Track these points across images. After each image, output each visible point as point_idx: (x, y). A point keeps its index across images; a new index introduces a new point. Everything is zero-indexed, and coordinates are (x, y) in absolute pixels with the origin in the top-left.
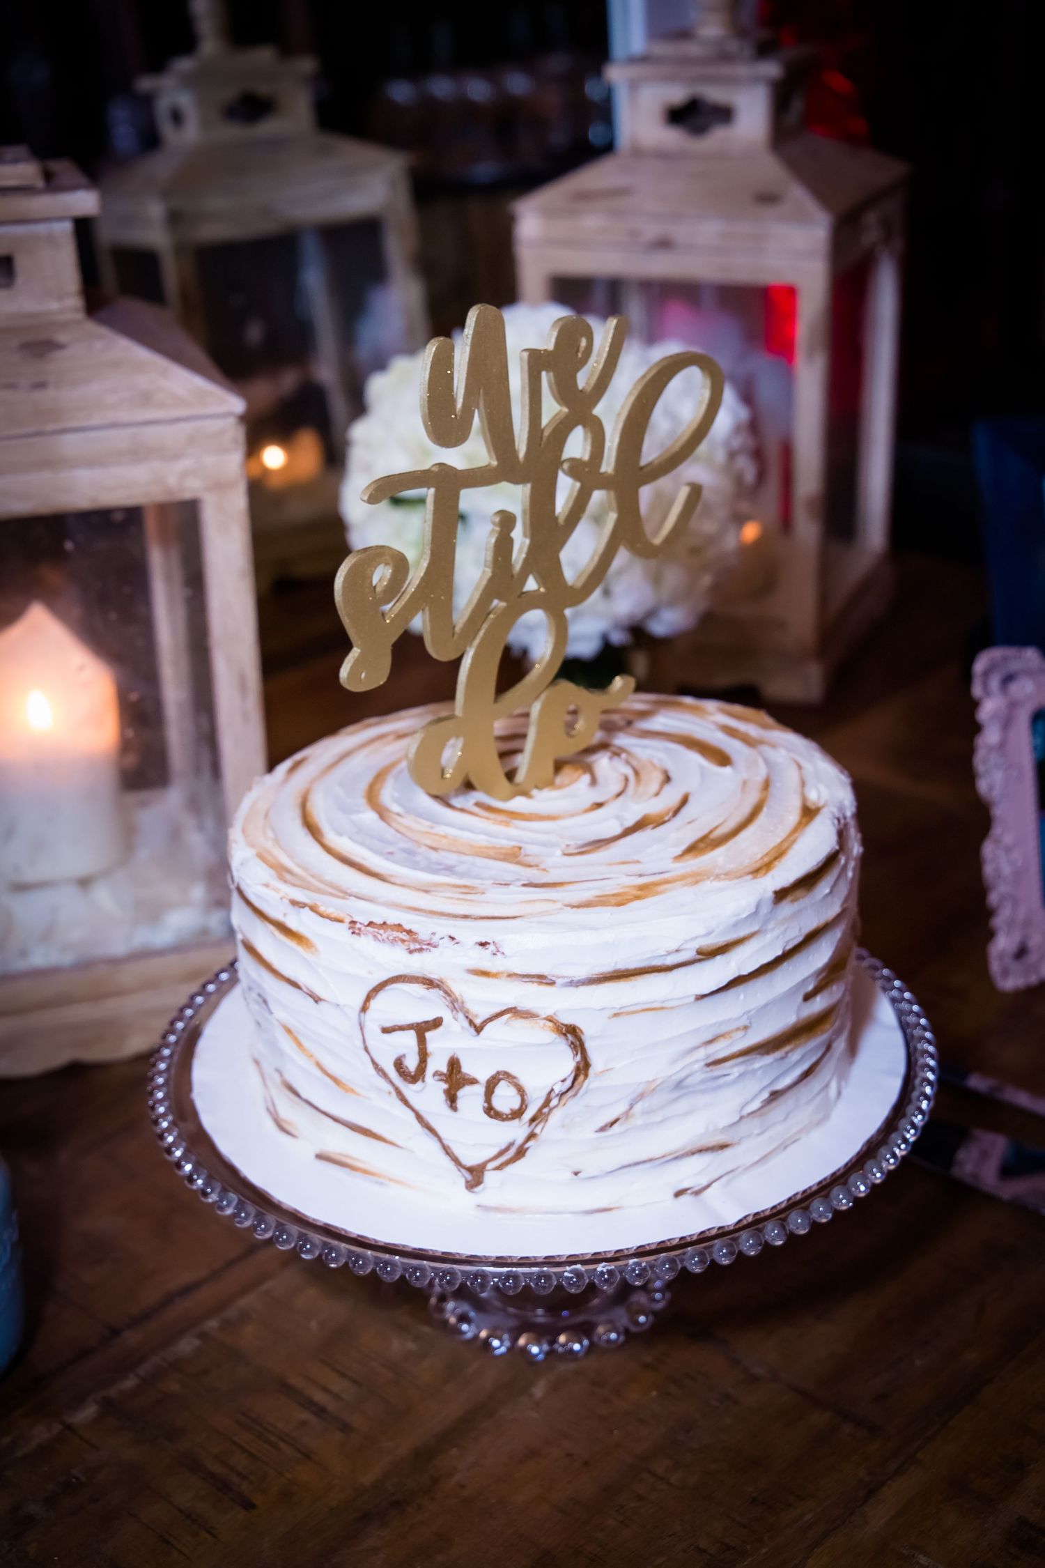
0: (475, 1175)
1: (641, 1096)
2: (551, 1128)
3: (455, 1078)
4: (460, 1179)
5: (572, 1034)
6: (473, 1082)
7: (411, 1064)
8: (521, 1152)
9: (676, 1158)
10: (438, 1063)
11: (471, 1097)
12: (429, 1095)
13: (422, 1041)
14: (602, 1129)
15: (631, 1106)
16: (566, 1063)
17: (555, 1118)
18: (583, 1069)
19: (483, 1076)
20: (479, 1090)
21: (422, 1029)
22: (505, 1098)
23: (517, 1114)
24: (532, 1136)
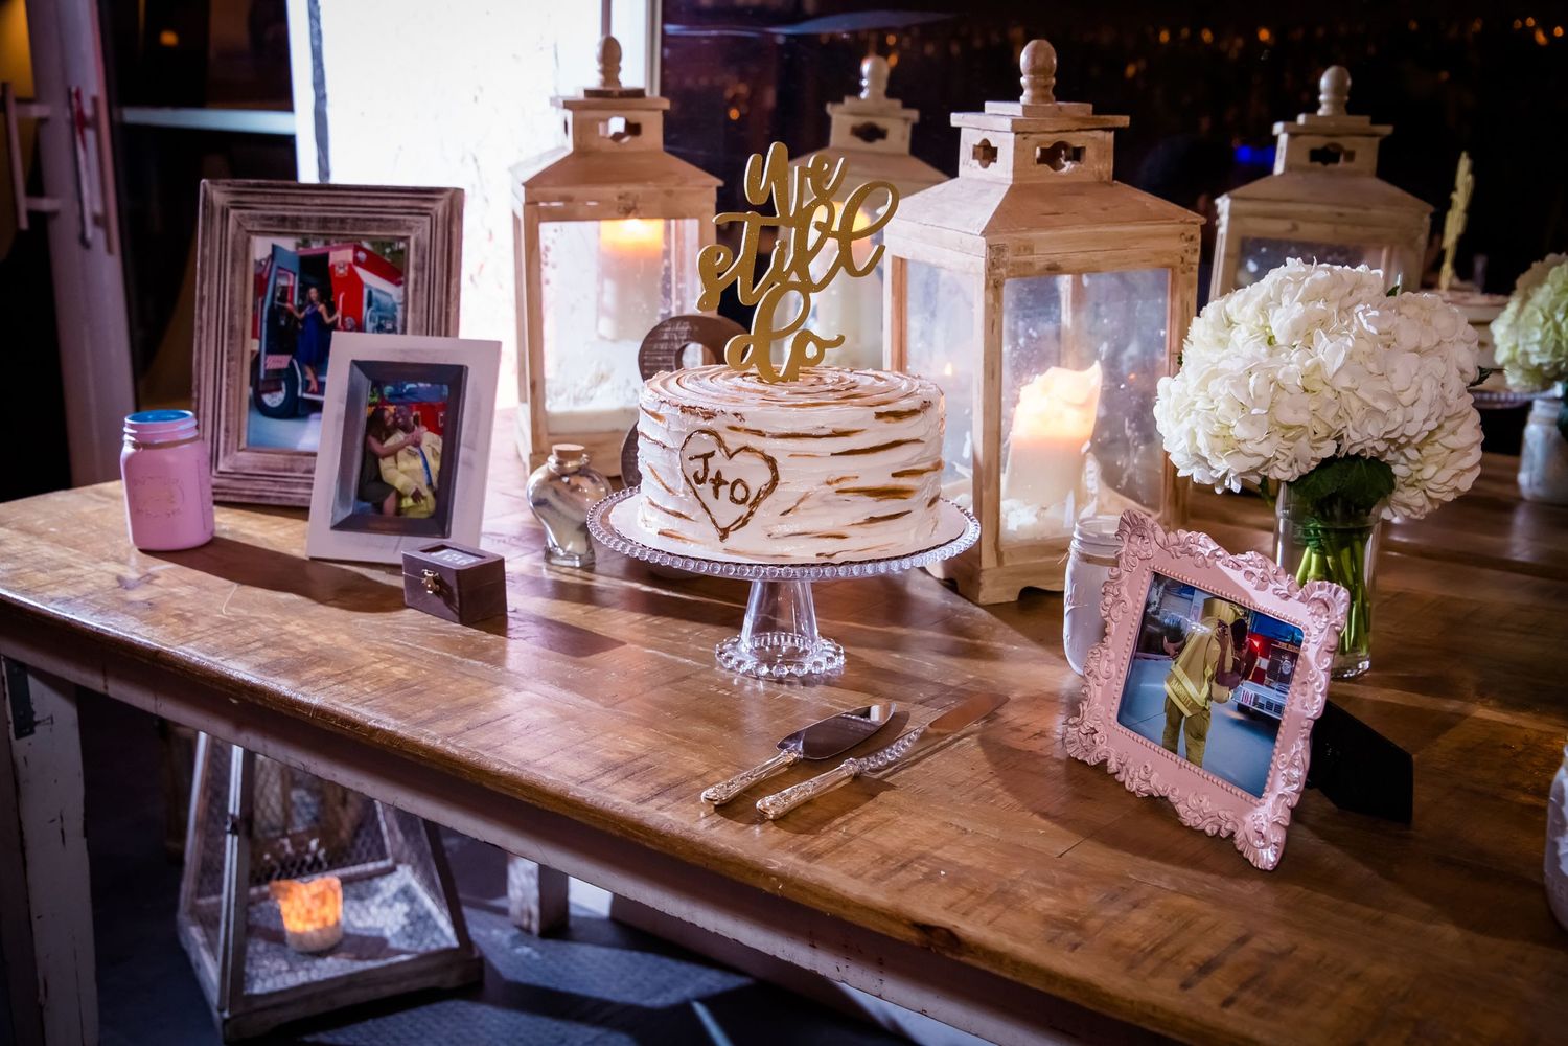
0: (724, 533)
1: (802, 500)
2: (759, 512)
3: (718, 482)
4: (716, 534)
5: (771, 462)
6: (727, 483)
7: (701, 476)
8: (745, 523)
9: (819, 536)
10: (712, 475)
11: (724, 491)
12: (706, 490)
13: (706, 464)
14: (783, 514)
15: (798, 504)
16: (767, 477)
17: (764, 504)
18: (775, 481)
19: (730, 481)
20: (729, 487)
21: (706, 457)
22: (740, 493)
23: (744, 501)
24: (751, 513)
